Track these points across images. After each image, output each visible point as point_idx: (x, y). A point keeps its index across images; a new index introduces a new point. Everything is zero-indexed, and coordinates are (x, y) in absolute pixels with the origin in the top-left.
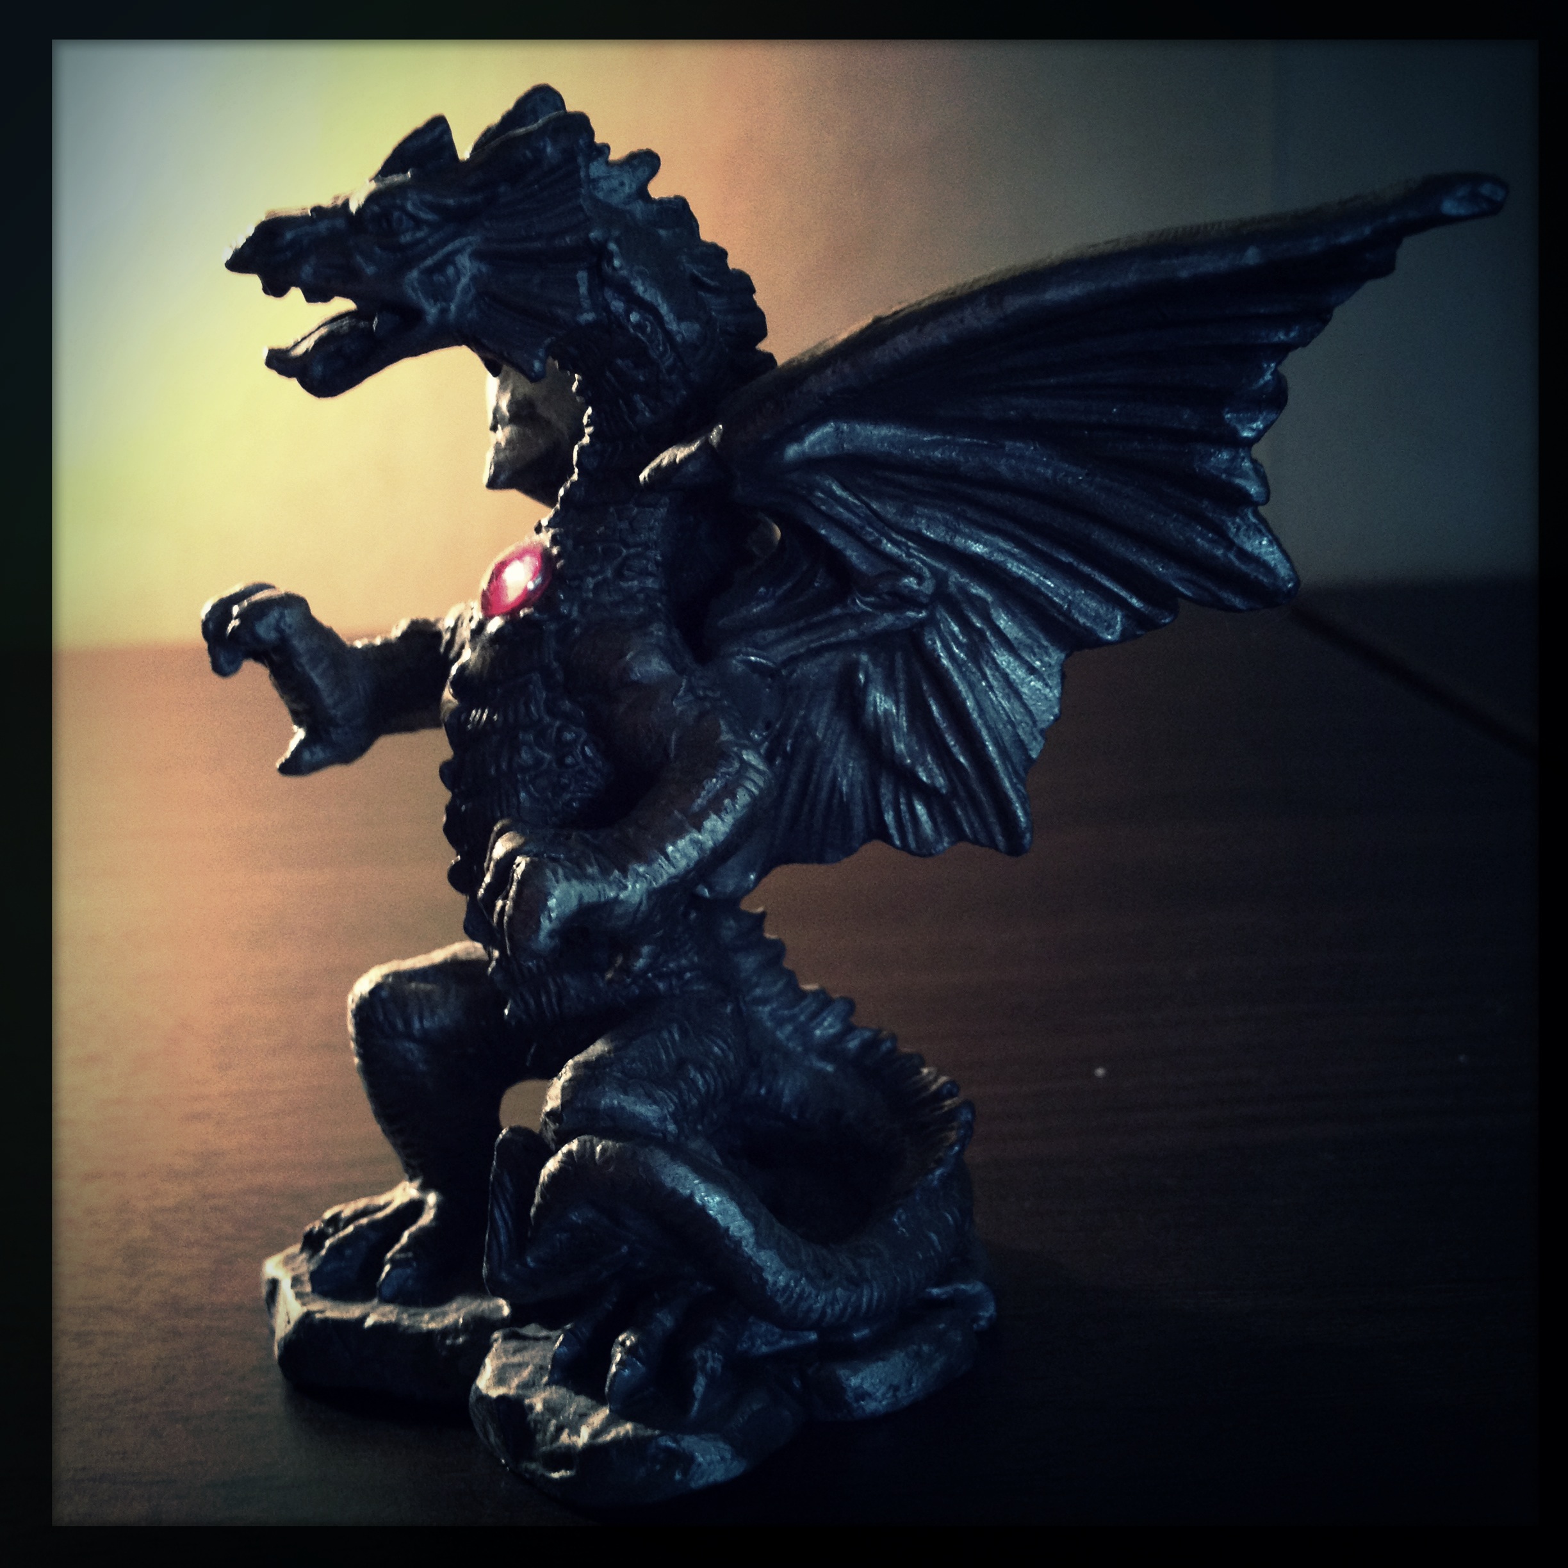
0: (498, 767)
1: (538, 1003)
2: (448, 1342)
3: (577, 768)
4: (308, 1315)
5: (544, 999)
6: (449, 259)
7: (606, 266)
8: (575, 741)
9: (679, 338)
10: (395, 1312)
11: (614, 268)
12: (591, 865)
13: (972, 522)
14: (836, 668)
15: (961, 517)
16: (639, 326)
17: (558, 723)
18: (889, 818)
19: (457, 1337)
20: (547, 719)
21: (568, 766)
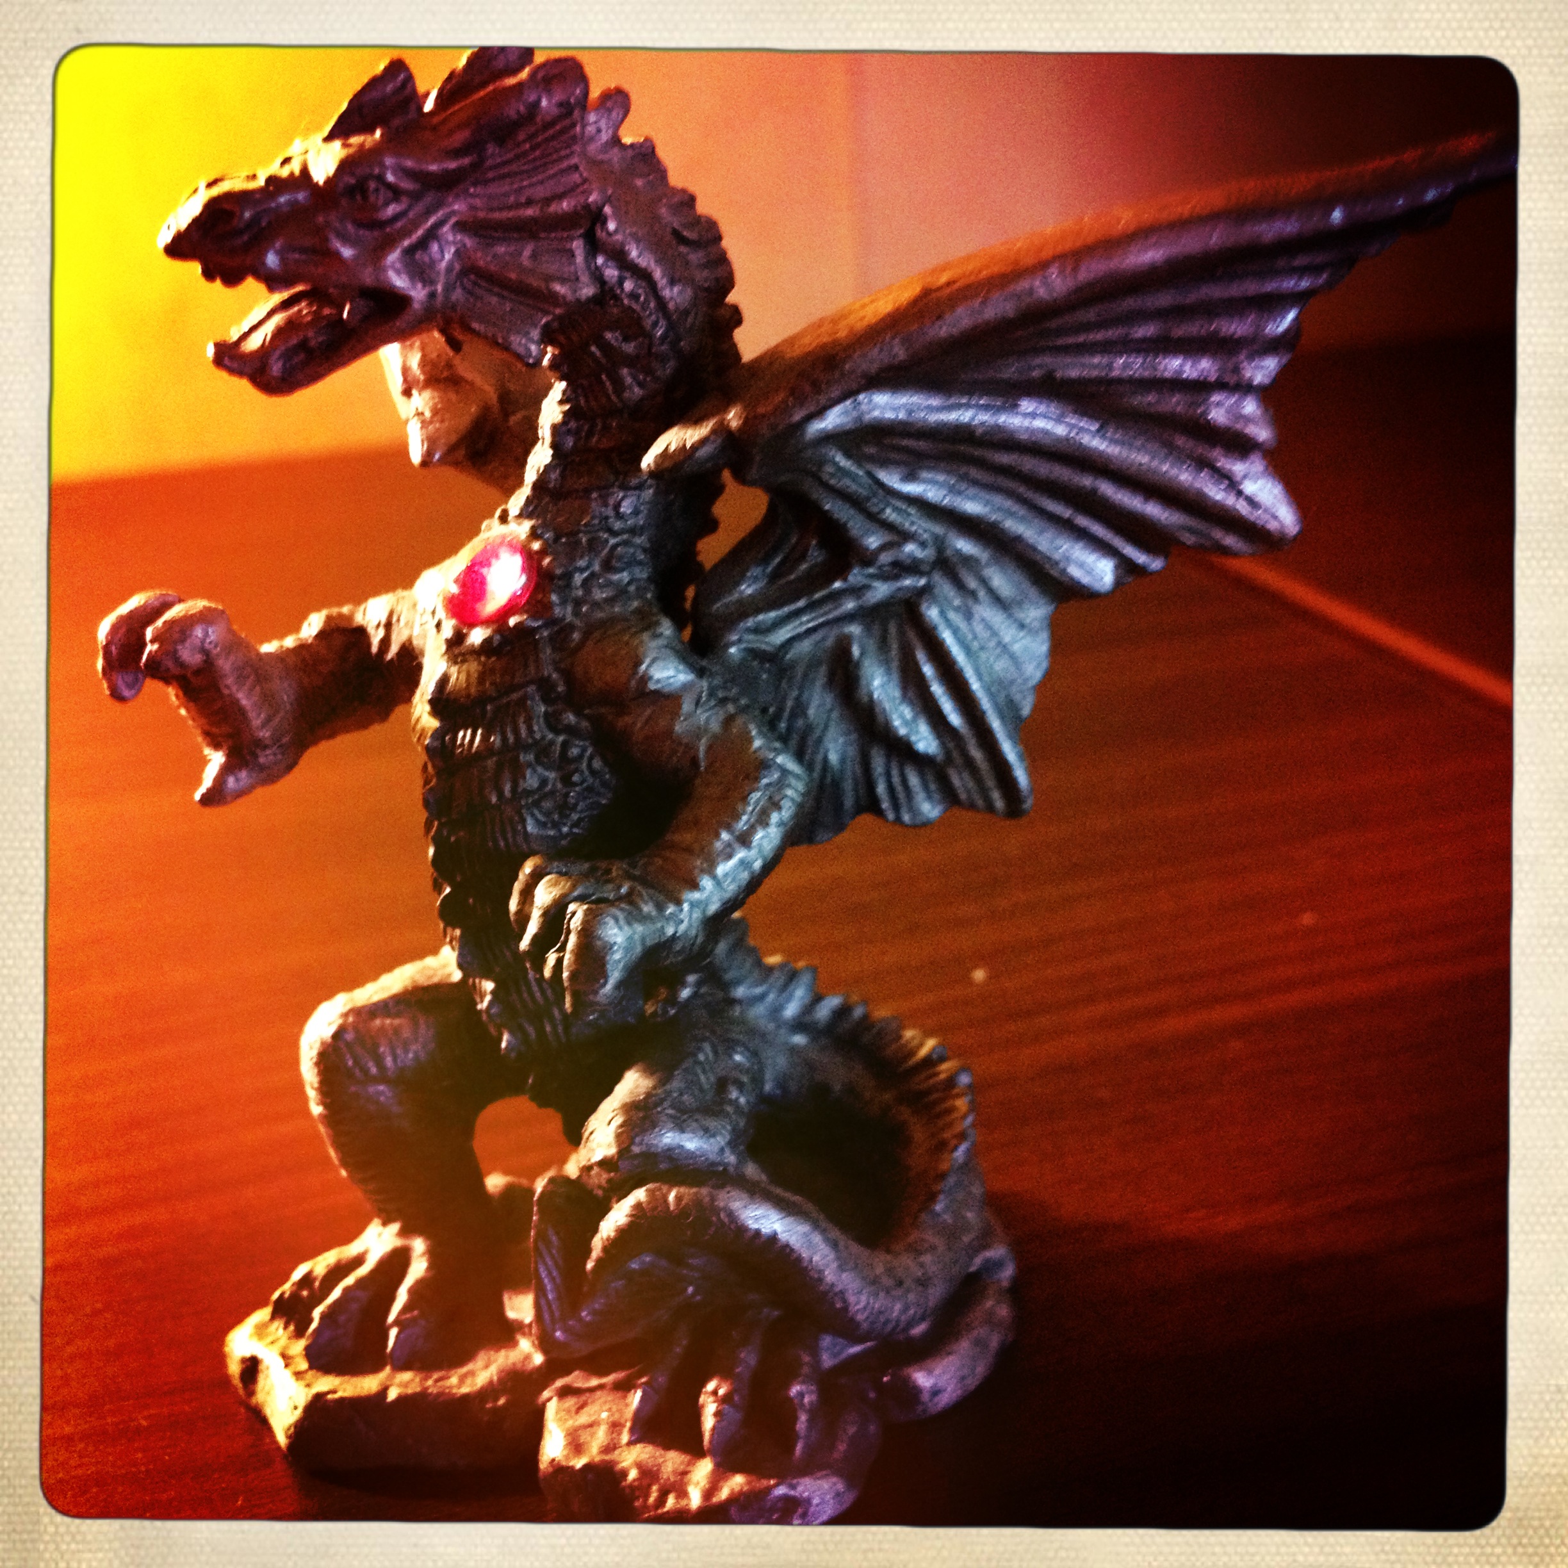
0: (501, 795)
1: (541, 1031)
2: (489, 1405)
3: (585, 785)
4: (318, 1400)
5: (548, 1029)
6: (432, 234)
7: (599, 231)
8: (580, 757)
9: (671, 306)
10: (417, 1380)
11: (609, 234)
12: (646, 903)
13: (975, 483)
14: (830, 642)
15: (964, 478)
16: (634, 296)
17: (561, 738)
18: (881, 789)
19: (497, 1399)
20: (550, 736)
21: (575, 784)
